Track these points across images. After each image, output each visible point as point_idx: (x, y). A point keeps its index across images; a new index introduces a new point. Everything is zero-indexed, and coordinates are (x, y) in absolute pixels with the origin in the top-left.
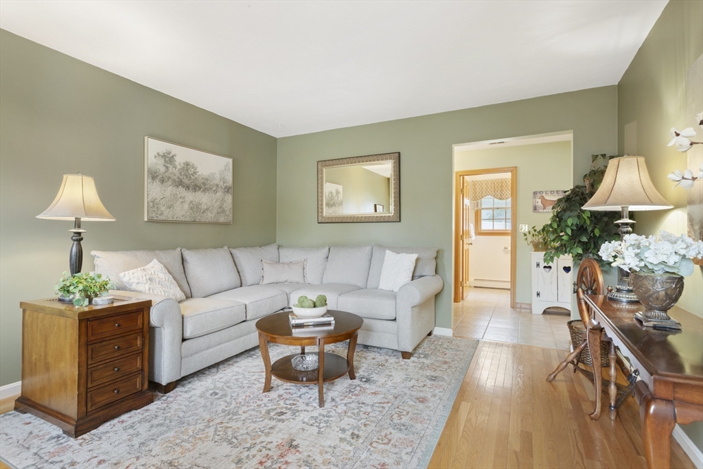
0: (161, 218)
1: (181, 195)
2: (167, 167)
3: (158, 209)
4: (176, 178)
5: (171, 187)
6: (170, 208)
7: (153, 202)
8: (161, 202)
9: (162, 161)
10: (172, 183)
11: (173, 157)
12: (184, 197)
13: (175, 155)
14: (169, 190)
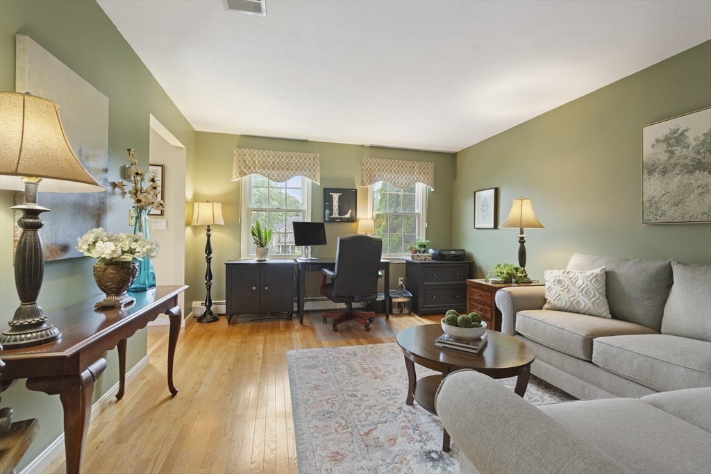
0: (663, 219)
1: (699, 183)
2: (672, 152)
3: (657, 208)
4: (688, 161)
5: (680, 176)
6: (677, 205)
7: (650, 201)
8: (662, 199)
9: (665, 146)
10: (682, 171)
11: (682, 134)
12: (706, 185)
13: (686, 130)
14: (676, 181)
